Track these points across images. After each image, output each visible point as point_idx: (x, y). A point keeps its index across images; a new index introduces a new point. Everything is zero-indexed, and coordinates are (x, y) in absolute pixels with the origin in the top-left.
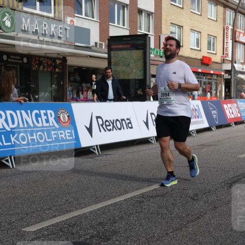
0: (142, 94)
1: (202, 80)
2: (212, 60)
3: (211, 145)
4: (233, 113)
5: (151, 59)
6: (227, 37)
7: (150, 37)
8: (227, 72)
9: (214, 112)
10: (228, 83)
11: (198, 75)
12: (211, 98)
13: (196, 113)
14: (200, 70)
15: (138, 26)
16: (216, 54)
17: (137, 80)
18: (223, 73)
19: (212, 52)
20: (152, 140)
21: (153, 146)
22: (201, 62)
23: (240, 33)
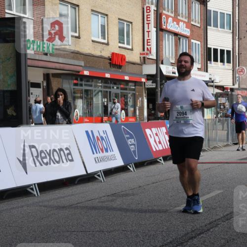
0: (15, 114)
1: (112, 90)
2: (127, 60)
3: (127, 195)
4: (160, 142)
5: (29, 57)
6: (148, 24)
7: (25, 23)
8: (150, 77)
9: (131, 141)
10: (152, 95)
11: (106, 83)
12: (126, 120)
13: (102, 144)
14: (108, 76)
15: (7, 4)
16: (132, 50)
17: (7, 91)
18: (143, 80)
19: (125, 46)
20: (32, 189)
21: (36, 200)
22: (109, 61)
23: (168, 17)
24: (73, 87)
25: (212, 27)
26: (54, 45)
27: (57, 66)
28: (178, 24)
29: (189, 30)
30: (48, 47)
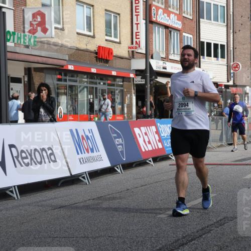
1: (98, 86)
2: (114, 54)
3: (114, 198)
5: (8, 49)
6: (137, 15)
7: (4, 13)
8: (139, 72)
9: (118, 141)
11: (91, 78)
12: (114, 118)
14: (94, 70)
16: (120, 43)
18: (132, 76)
19: (113, 39)
20: (12, 192)
21: (15, 203)
22: (95, 55)
23: (158, 8)
24: (56, 82)
25: (205, 20)
26: (35, 37)
27: (40, 59)
28: (169, 16)
29: (180, 23)
30: (30, 40)
